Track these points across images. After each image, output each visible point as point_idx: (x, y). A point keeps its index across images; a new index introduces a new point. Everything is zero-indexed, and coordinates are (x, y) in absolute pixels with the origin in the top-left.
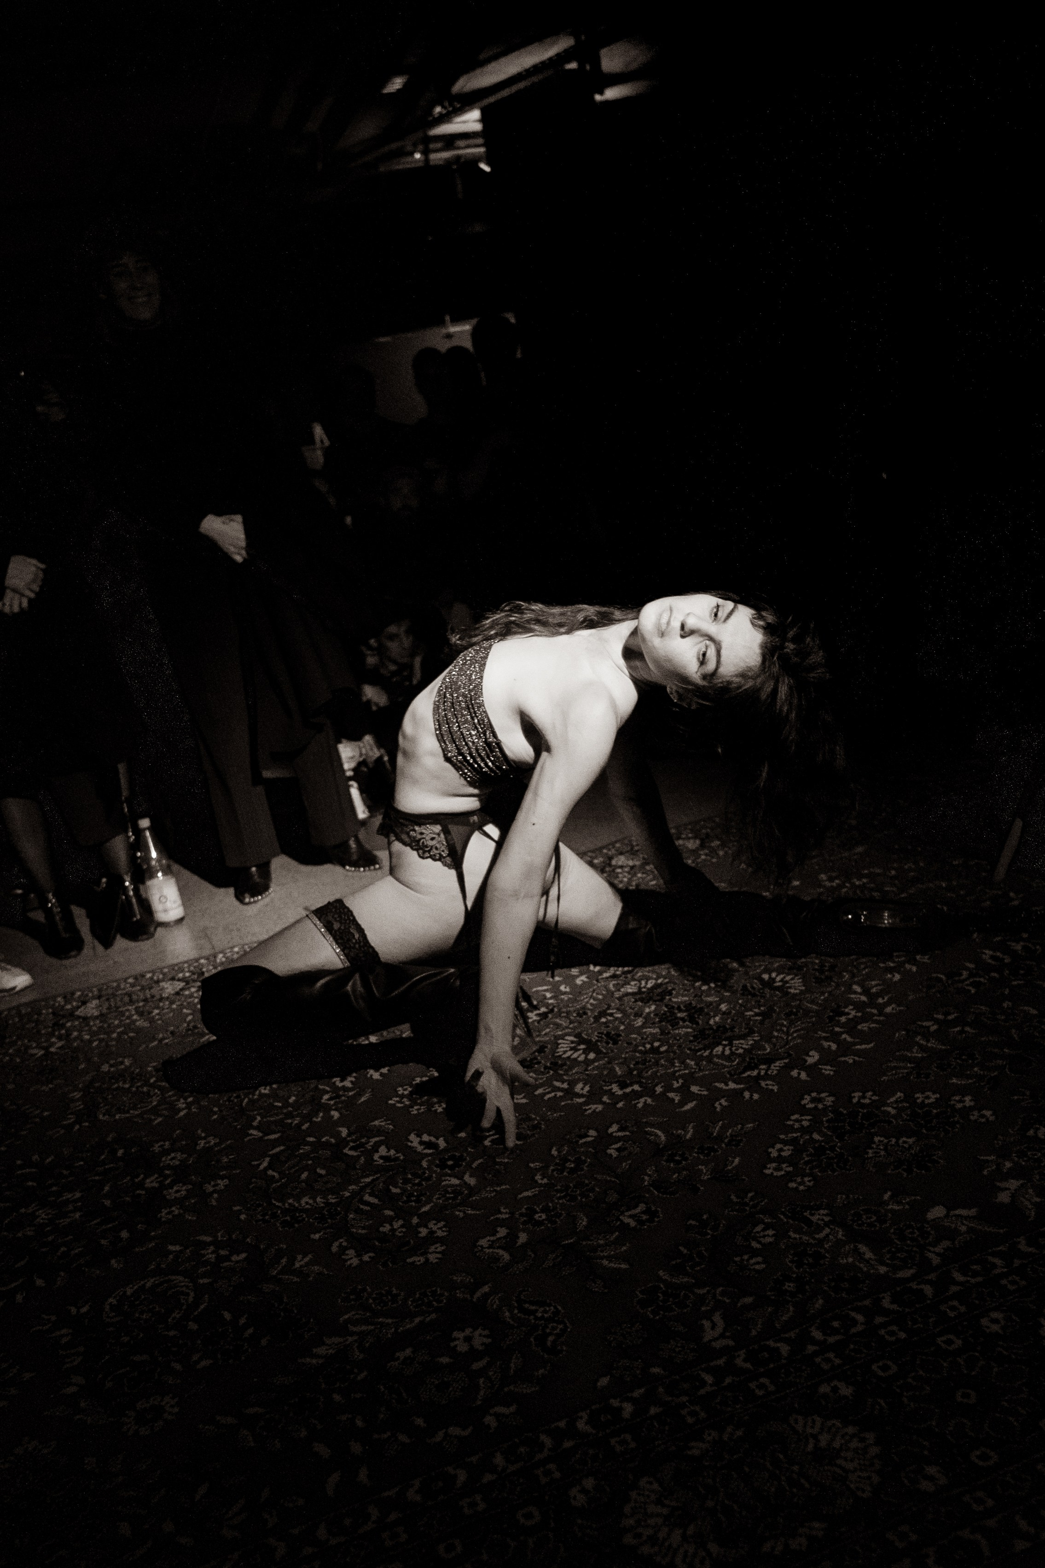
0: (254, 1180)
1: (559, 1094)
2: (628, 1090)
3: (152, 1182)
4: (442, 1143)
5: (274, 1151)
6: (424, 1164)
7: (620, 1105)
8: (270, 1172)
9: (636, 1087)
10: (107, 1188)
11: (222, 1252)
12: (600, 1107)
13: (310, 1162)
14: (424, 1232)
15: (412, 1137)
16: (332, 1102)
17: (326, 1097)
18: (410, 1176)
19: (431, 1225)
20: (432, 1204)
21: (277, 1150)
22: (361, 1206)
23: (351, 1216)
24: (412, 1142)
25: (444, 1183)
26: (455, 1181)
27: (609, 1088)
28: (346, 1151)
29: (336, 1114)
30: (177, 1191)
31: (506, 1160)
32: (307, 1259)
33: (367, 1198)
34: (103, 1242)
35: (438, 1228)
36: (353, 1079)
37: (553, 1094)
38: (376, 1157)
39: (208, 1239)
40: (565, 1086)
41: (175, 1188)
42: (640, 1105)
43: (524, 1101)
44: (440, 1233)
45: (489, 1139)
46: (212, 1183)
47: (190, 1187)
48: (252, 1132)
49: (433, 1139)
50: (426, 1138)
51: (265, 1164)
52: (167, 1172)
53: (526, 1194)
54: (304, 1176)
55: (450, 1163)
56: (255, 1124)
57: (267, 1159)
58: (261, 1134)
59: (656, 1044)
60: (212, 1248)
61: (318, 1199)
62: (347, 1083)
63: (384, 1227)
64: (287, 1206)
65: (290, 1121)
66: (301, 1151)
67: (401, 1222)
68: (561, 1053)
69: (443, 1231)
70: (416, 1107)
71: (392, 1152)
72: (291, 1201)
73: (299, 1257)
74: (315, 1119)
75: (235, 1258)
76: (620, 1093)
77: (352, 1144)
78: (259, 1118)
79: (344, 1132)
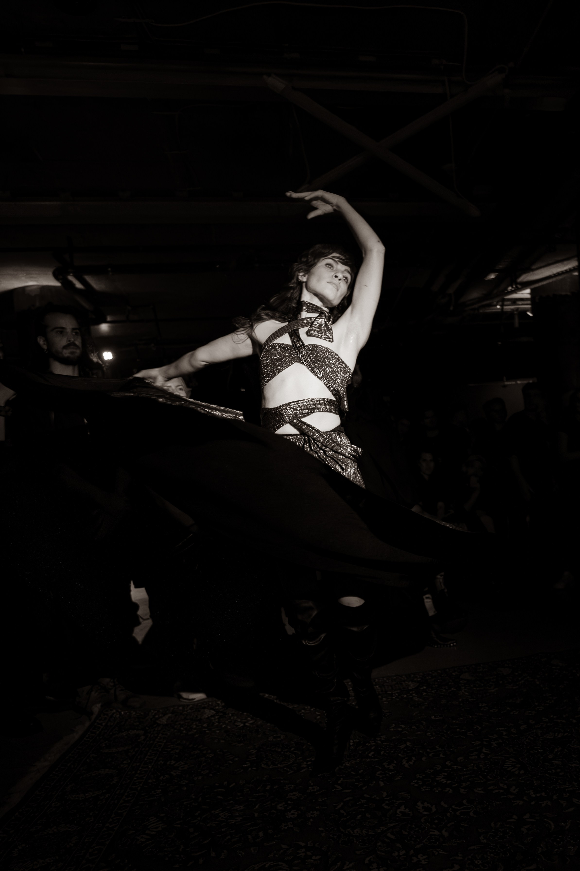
0: (332, 814)
1: (501, 791)
2: (539, 795)
3: (281, 807)
4: (434, 809)
5: (346, 800)
6: (423, 820)
7: (533, 803)
8: (342, 811)
9: (543, 794)
10: (257, 807)
11: (309, 853)
12: (521, 803)
13: (363, 810)
14: (415, 860)
15: (419, 804)
16: (381, 776)
17: (379, 772)
18: (413, 826)
19: (419, 856)
20: (422, 844)
21: (348, 799)
22: (385, 839)
23: (379, 844)
24: (419, 806)
25: (431, 833)
26: (436, 833)
27: (528, 792)
28: (383, 805)
29: (382, 784)
30: (292, 814)
31: (466, 825)
32: (351, 865)
33: (389, 835)
34: (250, 837)
35: (423, 859)
36: (394, 765)
37: (497, 791)
38: (398, 811)
39: (303, 844)
40: (505, 787)
41: (292, 812)
42: (543, 805)
43: (482, 792)
44: (423, 862)
45: (459, 811)
46: (311, 812)
47: (300, 812)
48: (337, 786)
49: (430, 806)
50: (426, 804)
51: (340, 806)
52: (289, 802)
53: (473, 847)
54: (359, 817)
55: (436, 821)
56: (339, 782)
57: (342, 804)
58: (340, 788)
59: (558, 770)
60: (304, 850)
61: (364, 831)
62: (391, 767)
63: (395, 853)
64: (347, 832)
65: (357, 784)
66: (360, 803)
67: (404, 852)
68: (506, 767)
69: (425, 861)
70: (425, 787)
71: (407, 810)
72: (349, 830)
73: (347, 863)
74: (370, 785)
75: (314, 858)
76: (534, 796)
77: (387, 802)
78: (342, 779)
79: (385, 794)
